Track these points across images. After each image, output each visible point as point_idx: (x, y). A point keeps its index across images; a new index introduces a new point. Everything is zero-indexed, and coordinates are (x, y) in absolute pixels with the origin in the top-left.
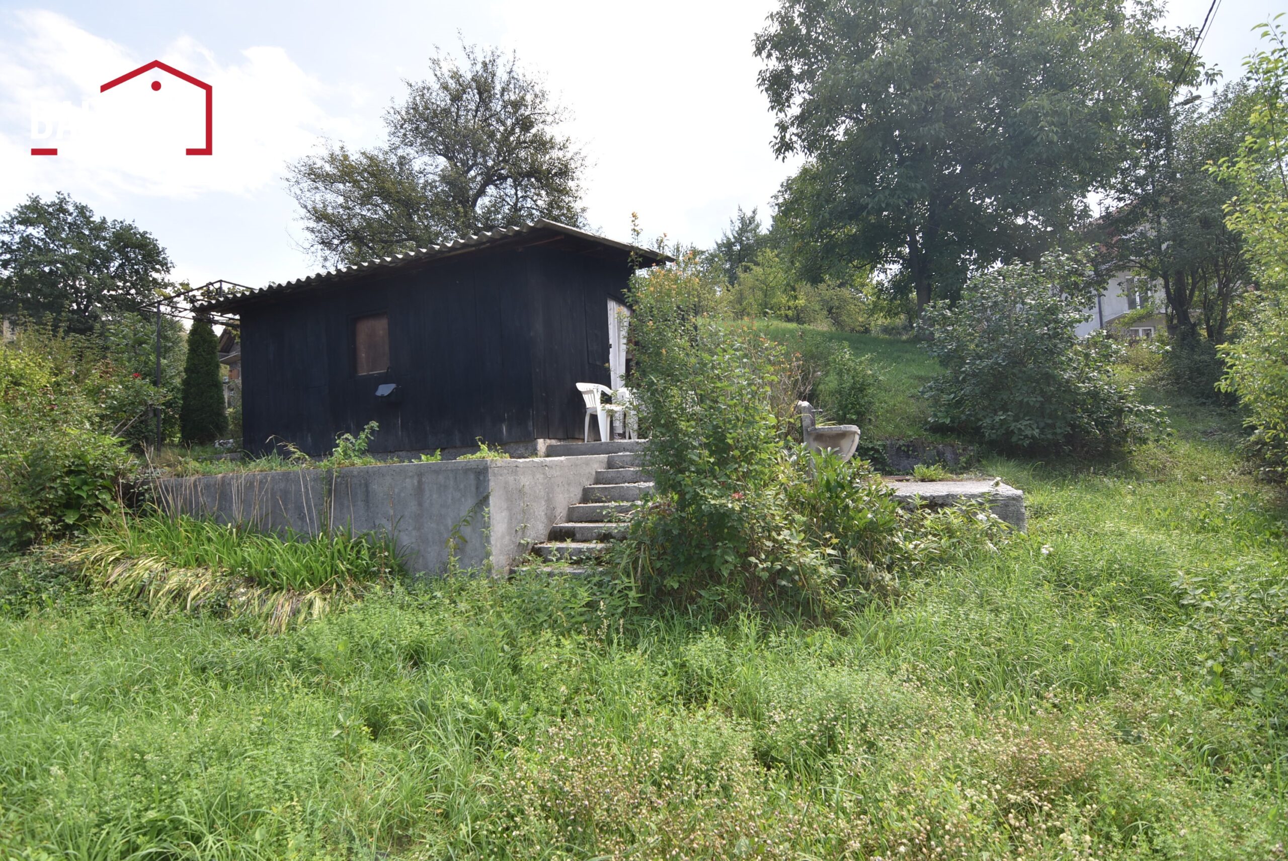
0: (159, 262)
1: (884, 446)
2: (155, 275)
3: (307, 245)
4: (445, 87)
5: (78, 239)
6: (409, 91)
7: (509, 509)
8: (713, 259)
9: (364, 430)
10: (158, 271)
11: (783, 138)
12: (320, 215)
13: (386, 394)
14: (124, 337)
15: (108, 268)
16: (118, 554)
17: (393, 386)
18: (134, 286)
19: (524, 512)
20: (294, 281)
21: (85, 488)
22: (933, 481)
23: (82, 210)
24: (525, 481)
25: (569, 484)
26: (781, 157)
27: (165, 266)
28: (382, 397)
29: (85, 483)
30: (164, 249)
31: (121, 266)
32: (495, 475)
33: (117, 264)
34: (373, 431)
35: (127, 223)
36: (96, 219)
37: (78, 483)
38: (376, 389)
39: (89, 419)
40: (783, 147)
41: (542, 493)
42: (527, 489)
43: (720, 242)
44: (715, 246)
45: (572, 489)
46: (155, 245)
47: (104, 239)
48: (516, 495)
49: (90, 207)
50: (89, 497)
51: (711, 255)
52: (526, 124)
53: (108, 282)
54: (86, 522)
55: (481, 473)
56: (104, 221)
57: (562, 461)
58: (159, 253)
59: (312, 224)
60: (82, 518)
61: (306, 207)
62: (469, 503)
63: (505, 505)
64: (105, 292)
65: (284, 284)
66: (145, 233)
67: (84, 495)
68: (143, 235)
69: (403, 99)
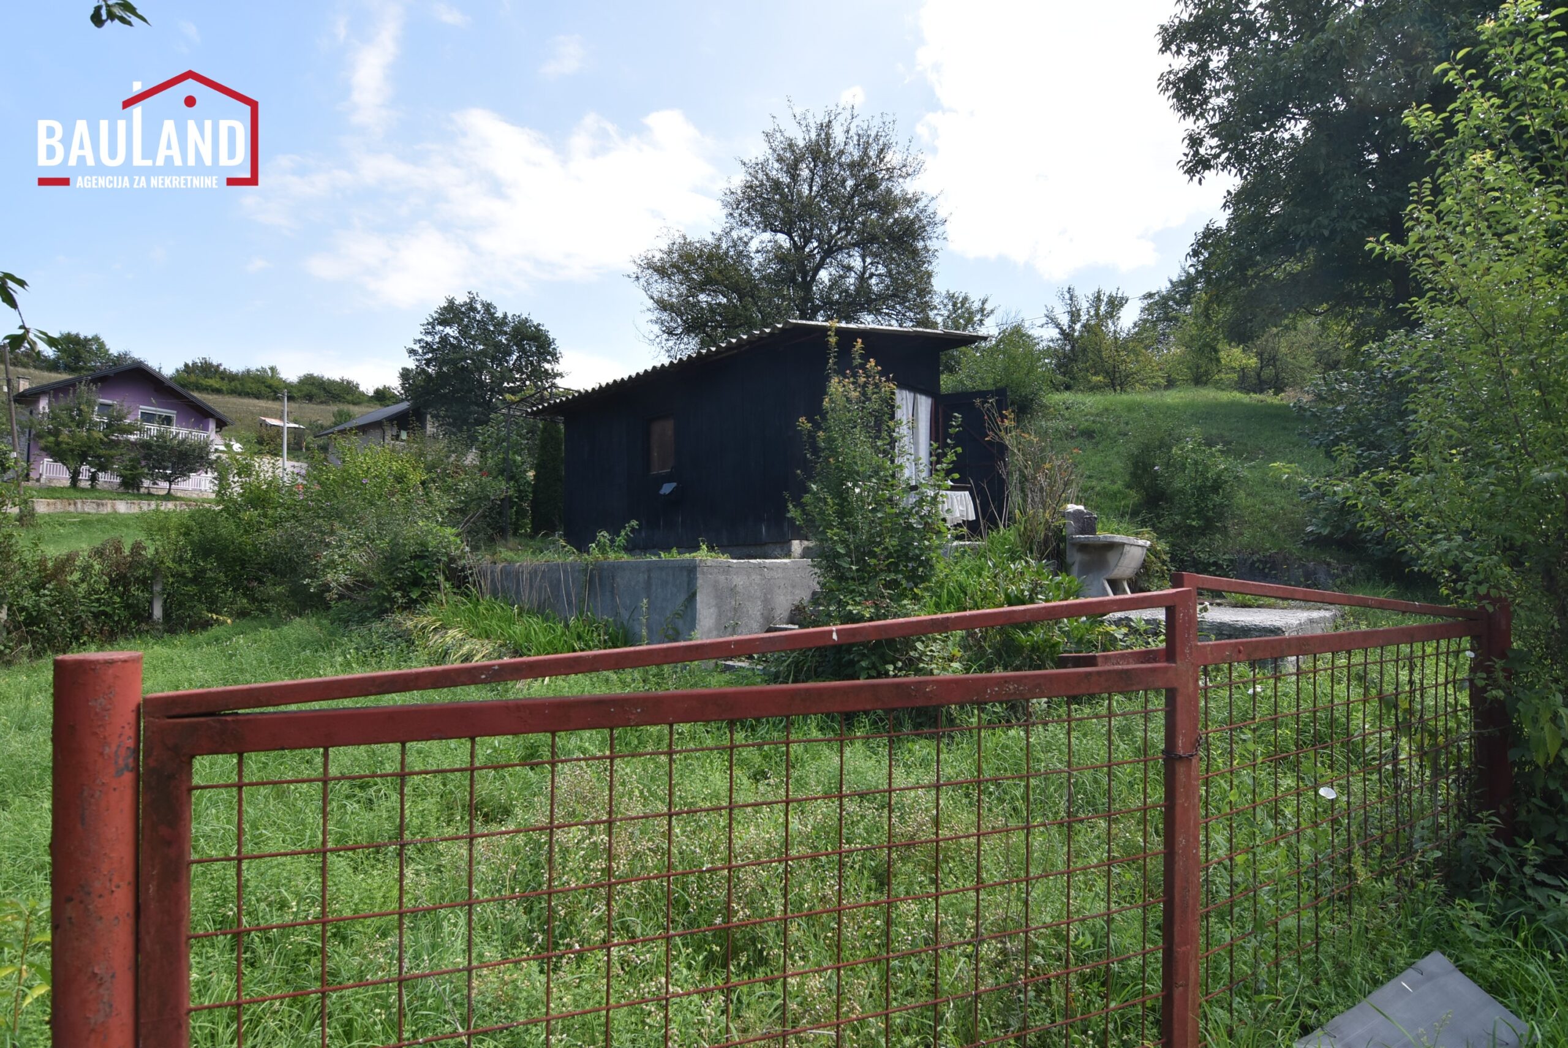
0: (549, 353)
1: (1231, 561)
2: (547, 366)
3: (652, 337)
4: (780, 159)
5: (486, 336)
6: (744, 169)
7: (719, 607)
8: (1165, 303)
9: (625, 528)
10: (549, 362)
11: (1197, 153)
12: (663, 305)
13: (667, 492)
14: (489, 437)
15: (507, 362)
16: (438, 624)
17: (674, 485)
18: (529, 378)
19: (735, 610)
20: (634, 375)
21: (426, 570)
22: (1250, 606)
23: (488, 307)
24: (739, 581)
25: (794, 587)
26: (1196, 179)
27: (555, 358)
28: (664, 495)
29: (427, 566)
30: (554, 340)
31: (519, 358)
32: (703, 573)
33: (515, 357)
34: (633, 530)
35: (523, 317)
36: (499, 314)
37: (421, 566)
38: (660, 488)
39: (441, 513)
40: (1197, 165)
41: (758, 594)
42: (740, 589)
43: (1175, 279)
44: (1169, 285)
45: (797, 592)
46: (547, 336)
47: (506, 333)
48: (725, 594)
49: (495, 304)
50: (428, 577)
51: (1163, 297)
52: (872, 183)
53: (507, 375)
54: (425, 599)
55: (691, 570)
56: (505, 316)
57: (785, 564)
58: (550, 345)
59: (656, 314)
60: (423, 594)
61: (652, 298)
62: (682, 597)
63: (713, 602)
64: (505, 384)
65: (626, 377)
66: (539, 325)
67: (425, 576)
68: (537, 327)
69: (738, 179)
